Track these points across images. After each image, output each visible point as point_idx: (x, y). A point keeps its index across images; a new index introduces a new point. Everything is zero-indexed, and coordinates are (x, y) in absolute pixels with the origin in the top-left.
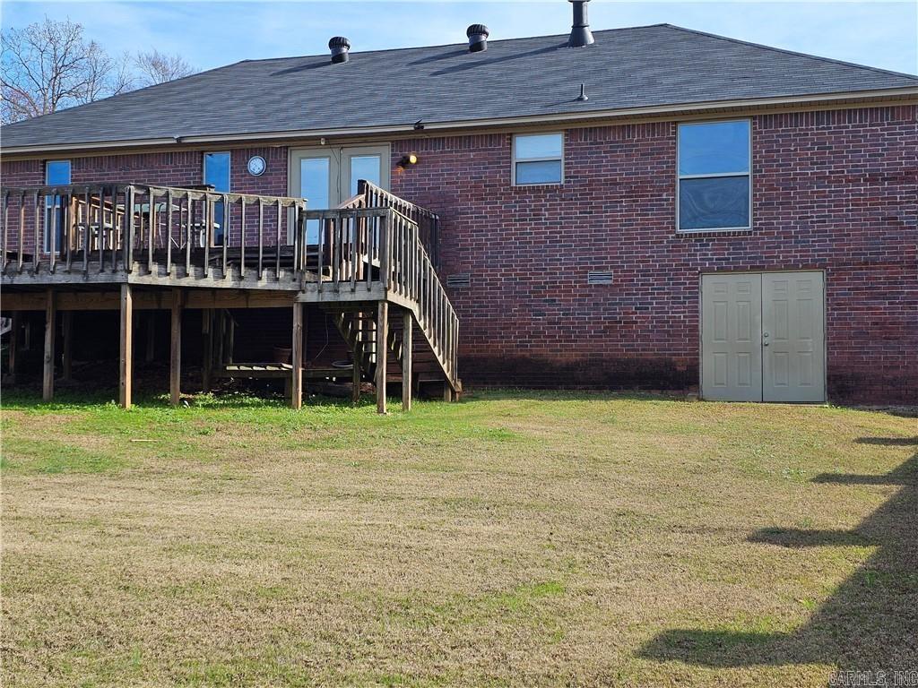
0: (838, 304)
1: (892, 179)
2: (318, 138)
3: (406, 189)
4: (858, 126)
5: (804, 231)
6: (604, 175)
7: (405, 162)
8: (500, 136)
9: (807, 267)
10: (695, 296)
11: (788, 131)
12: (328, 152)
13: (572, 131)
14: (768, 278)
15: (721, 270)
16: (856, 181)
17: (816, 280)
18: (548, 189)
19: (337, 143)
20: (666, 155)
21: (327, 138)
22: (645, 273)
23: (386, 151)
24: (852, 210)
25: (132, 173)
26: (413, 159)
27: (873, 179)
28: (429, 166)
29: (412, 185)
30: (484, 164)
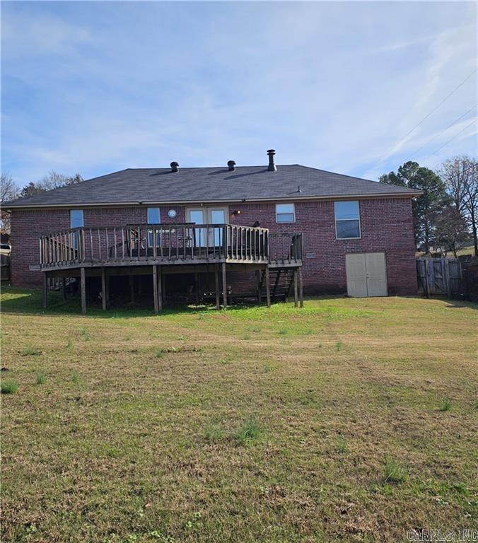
0: (390, 263)
1: (404, 221)
2: (200, 203)
4: (393, 204)
5: (378, 238)
7: (235, 213)
8: (271, 204)
9: (380, 251)
10: (344, 262)
11: (371, 205)
12: (203, 209)
13: (297, 203)
14: (367, 255)
15: (352, 252)
17: (382, 255)
18: (290, 224)
19: (207, 205)
20: (331, 212)
21: (203, 203)
22: (327, 254)
23: (227, 209)
24: (393, 232)
26: (239, 212)
30: (265, 214)
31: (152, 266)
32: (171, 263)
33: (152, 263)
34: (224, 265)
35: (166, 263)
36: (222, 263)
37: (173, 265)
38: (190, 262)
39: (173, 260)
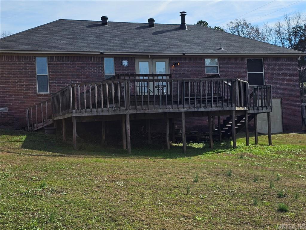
0: (285, 107)
1: (294, 76)
3: (175, 73)
4: (286, 62)
6: (230, 71)
7: (176, 64)
8: (201, 58)
11: (271, 62)
16: (286, 76)
17: (279, 101)
19: (154, 57)
21: (151, 55)
23: (167, 61)
24: (286, 83)
25: (76, 63)
26: (178, 64)
27: (290, 76)
28: (182, 66)
29: (177, 72)
30: (198, 66)
31: (181, 113)
32: (196, 110)
33: (182, 110)
34: (234, 112)
35: (193, 110)
36: (232, 110)
37: (198, 112)
38: (210, 109)
39: (198, 108)
